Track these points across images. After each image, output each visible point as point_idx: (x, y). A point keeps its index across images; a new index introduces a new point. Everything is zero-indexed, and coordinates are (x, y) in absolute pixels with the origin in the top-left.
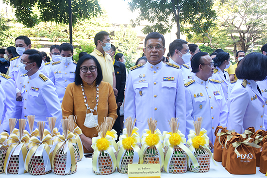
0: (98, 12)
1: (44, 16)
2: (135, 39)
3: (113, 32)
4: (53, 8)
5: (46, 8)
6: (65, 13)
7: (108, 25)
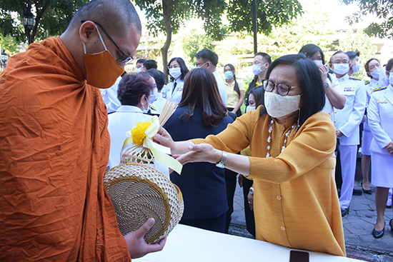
0: (298, 13)
1: (233, 25)
2: (368, 48)
3: (338, 41)
4: (244, 14)
5: (236, 16)
6: (258, 19)
7: (330, 32)
